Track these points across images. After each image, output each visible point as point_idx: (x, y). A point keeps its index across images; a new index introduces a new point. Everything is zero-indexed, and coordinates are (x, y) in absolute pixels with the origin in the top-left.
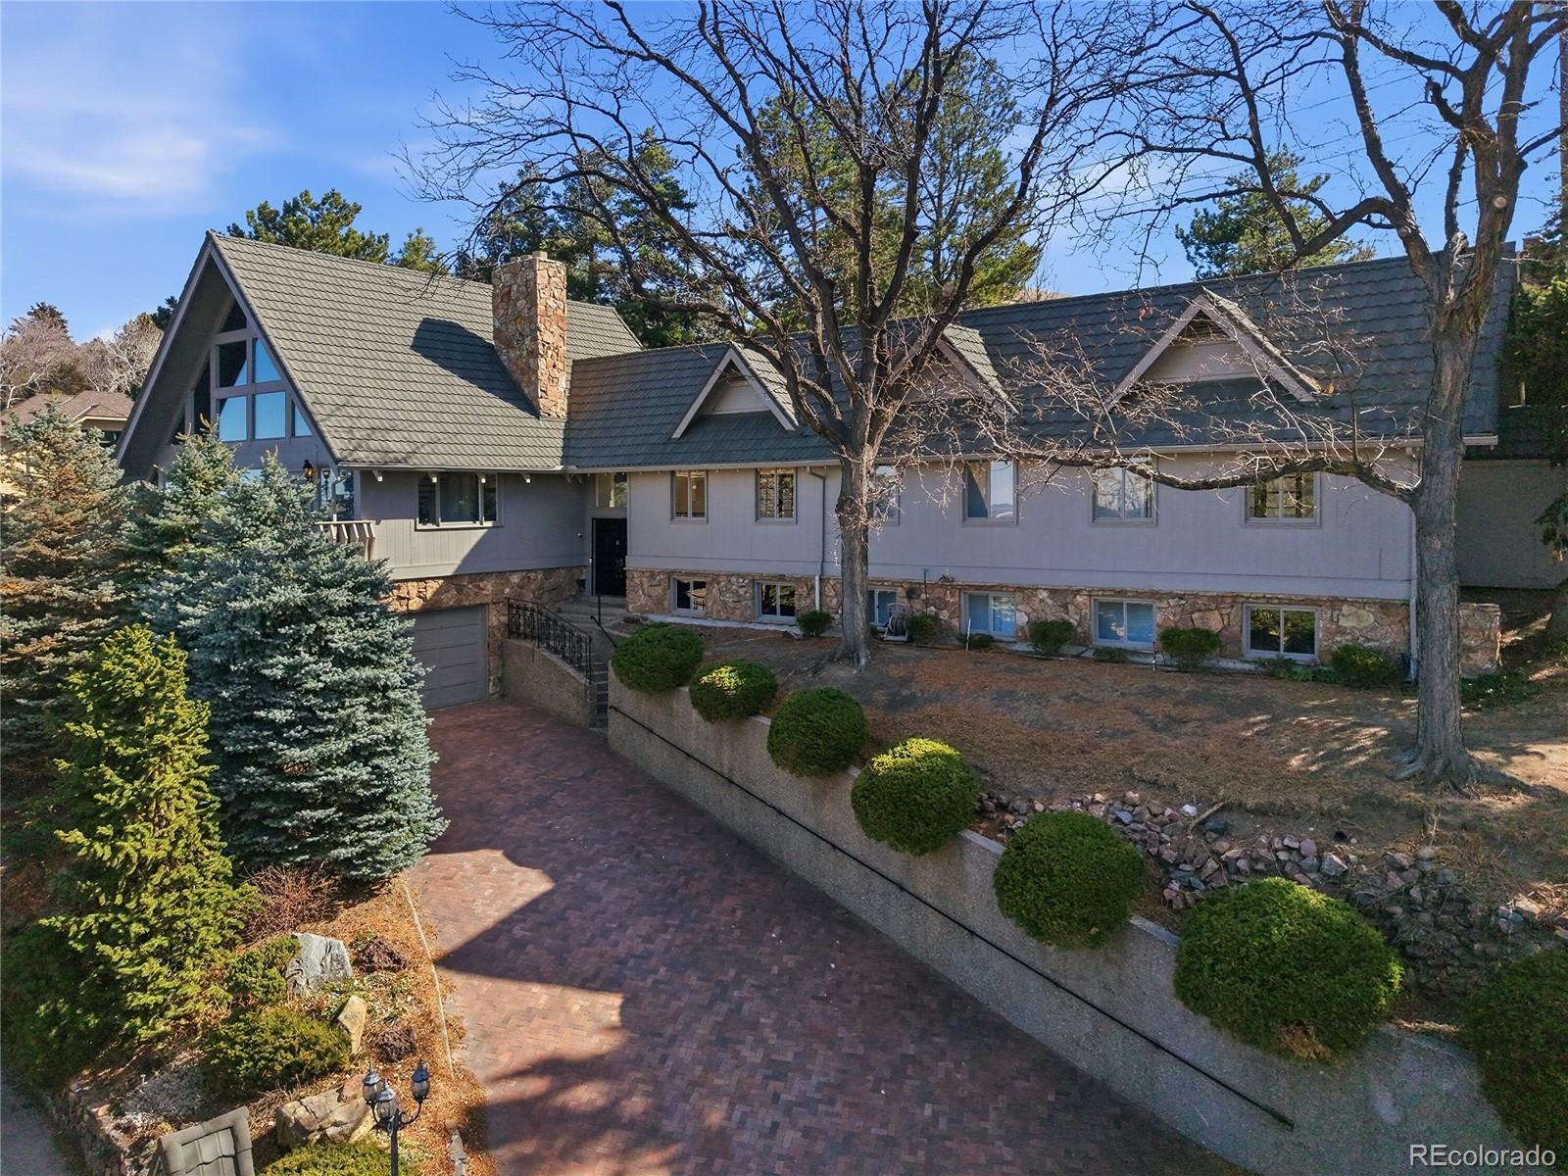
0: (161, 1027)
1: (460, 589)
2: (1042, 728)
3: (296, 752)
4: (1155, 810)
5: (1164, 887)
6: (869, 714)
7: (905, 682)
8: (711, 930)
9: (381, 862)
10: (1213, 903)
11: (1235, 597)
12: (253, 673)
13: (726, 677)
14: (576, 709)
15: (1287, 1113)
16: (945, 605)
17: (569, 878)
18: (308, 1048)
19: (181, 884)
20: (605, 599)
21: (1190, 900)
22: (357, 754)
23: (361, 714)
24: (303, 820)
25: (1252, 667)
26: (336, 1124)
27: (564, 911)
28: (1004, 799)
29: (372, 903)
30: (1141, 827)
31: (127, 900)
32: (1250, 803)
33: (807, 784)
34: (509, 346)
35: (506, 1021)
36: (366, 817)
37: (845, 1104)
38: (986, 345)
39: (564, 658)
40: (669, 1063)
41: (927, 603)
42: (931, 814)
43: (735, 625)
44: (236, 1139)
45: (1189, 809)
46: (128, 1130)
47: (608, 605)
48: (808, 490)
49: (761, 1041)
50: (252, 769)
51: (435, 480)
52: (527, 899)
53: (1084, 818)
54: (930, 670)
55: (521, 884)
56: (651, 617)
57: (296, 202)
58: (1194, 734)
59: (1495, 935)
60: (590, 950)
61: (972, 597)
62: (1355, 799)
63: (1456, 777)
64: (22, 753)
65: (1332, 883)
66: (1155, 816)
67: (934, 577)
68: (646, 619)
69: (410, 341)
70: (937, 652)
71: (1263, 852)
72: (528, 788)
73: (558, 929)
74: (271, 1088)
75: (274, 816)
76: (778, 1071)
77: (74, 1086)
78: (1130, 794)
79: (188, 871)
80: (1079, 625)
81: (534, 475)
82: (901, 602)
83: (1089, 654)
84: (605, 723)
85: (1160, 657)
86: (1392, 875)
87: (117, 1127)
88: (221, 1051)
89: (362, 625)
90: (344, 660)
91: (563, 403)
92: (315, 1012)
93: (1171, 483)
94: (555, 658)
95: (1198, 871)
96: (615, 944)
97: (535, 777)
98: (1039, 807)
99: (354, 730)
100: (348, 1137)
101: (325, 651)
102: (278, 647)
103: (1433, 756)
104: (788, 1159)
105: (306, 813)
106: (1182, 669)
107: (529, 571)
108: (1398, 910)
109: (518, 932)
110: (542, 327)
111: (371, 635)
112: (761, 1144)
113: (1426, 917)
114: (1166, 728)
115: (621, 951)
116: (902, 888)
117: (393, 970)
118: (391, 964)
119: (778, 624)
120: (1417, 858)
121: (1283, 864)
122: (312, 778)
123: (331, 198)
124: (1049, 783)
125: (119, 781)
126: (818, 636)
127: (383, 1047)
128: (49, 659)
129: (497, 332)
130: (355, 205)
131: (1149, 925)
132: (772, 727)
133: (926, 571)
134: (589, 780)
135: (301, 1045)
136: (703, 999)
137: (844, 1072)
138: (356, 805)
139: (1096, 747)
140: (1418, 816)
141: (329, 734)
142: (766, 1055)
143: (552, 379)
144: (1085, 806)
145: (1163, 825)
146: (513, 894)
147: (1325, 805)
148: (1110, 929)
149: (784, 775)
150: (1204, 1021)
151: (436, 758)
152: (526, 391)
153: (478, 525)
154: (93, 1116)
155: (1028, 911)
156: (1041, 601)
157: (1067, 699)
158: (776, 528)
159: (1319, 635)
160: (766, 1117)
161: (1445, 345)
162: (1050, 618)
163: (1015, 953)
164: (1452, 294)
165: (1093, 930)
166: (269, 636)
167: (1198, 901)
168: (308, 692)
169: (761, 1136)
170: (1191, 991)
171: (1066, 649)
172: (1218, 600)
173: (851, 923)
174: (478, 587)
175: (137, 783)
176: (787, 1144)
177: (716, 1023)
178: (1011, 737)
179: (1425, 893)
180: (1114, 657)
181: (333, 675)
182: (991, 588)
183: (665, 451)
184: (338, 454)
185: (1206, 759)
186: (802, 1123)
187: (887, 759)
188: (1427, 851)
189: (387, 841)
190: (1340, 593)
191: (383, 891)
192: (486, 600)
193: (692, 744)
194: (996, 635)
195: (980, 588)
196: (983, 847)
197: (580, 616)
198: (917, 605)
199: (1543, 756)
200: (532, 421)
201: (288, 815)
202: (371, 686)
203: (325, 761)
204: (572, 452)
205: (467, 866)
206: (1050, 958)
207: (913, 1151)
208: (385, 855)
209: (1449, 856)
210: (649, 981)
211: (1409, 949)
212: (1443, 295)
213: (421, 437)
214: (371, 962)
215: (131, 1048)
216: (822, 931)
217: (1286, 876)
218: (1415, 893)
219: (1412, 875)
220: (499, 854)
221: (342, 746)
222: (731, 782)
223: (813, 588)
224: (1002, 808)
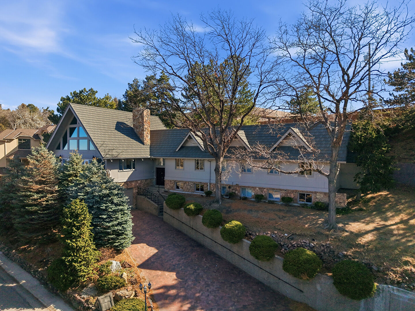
0: (85, 279)
1: (127, 185)
2: (258, 218)
3: (108, 224)
4: (280, 235)
5: (281, 250)
6: (223, 215)
7: (229, 207)
8: (191, 259)
9: (123, 246)
10: (290, 252)
11: (296, 191)
12: (98, 208)
13: (192, 207)
14: (155, 212)
15: (302, 290)
16: (237, 190)
17: (161, 249)
18: (118, 282)
19: (87, 251)
20: (160, 186)
21: (286, 252)
22: (120, 224)
23: (120, 216)
24: (109, 237)
25: (299, 205)
26: (127, 295)
27: (161, 256)
28: (250, 233)
29: (121, 254)
30: (277, 238)
31: (77, 254)
32: (297, 234)
33: (210, 229)
34: (137, 128)
35: (153, 277)
36: (120, 237)
37: (221, 291)
38: (245, 134)
39: (152, 200)
40: (187, 284)
41: (233, 189)
42: (237, 236)
43: (190, 193)
44: (110, 298)
45: (286, 235)
46: (83, 298)
47: (161, 188)
48: (207, 164)
49: (204, 280)
50: (99, 227)
51: (123, 161)
52: (153, 254)
53: (266, 236)
54: (235, 205)
55: (151, 250)
56: (170, 191)
57: (82, 90)
58: (288, 220)
59: (339, 258)
60: (168, 263)
61: (242, 189)
62: (316, 233)
63: (335, 228)
64: (39, 223)
65: (312, 249)
66: (280, 236)
67: (235, 184)
68: (169, 191)
69: (115, 127)
70: (236, 201)
71: (299, 243)
72: (148, 230)
73: (160, 259)
74: (112, 290)
75: (102, 237)
76: (208, 285)
77: (68, 291)
78: (275, 232)
79: (88, 248)
80: (265, 195)
81: (144, 159)
82: (227, 189)
83: (267, 201)
84: (163, 215)
85: (281, 203)
86: (322, 247)
87: (81, 298)
88: (100, 283)
89: (119, 197)
90: (116, 205)
91: (149, 142)
92: (116, 276)
93: (284, 172)
94: (149, 200)
95: (287, 247)
96: (172, 262)
97: (149, 227)
98: (257, 234)
99: (118, 219)
100: (129, 298)
101: (112, 203)
102: (103, 202)
103: (331, 225)
104: (211, 301)
105: (110, 236)
106: (286, 205)
107: (142, 180)
108: (322, 253)
109: (152, 260)
110: (145, 124)
111: (121, 199)
112: (206, 298)
113: (327, 254)
114: (282, 218)
115: (174, 263)
116: (230, 250)
117: (130, 268)
118: (129, 266)
119: (199, 193)
120: (326, 244)
121: (303, 245)
122: (110, 229)
123: (91, 90)
124: (259, 229)
125: (76, 231)
126: (209, 196)
127: (131, 282)
128: (44, 203)
129: (134, 125)
130: (96, 91)
131: (279, 257)
132: (203, 218)
133: (233, 183)
134: (161, 228)
135: (117, 281)
136: (192, 272)
137: (220, 285)
138: (118, 234)
139: (269, 222)
140: (327, 236)
141: (113, 220)
142: (205, 283)
143: (147, 136)
144: (266, 234)
145: (281, 238)
146: (150, 252)
147: (311, 234)
148: (271, 257)
149: (205, 228)
150: (288, 274)
151: (133, 224)
152: (141, 139)
153: (131, 170)
154: (75, 296)
155: (256, 254)
156: (257, 190)
157: (263, 212)
158: (199, 172)
159: (313, 199)
160: (207, 294)
161: (333, 149)
162: (259, 194)
163: (253, 262)
164: (335, 140)
165: (268, 258)
166: (101, 200)
167: (287, 252)
168: (109, 211)
169: (206, 297)
170: (286, 268)
171: (262, 200)
172: (293, 191)
173: (220, 258)
174: (131, 184)
175: (79, 231)
176: (211, 298)
177: (195, 277)
178: (252, 220)
179: (327, 250)
180: (272, 202)
181: (114, 208)
182: (247, 187)
183: (174, 154)
184: (103, 156)
185: (290, 225)
186: (213, 294)
187: (228, 225)
188: (328, 242)
189: (124, 242)
190: (317, 191)
191: (123, 252)
192: (133, 187)
193: (184, 220)
194: (248, 197)
195: (244, 187)
196: (247, 242)
197: (155, 190)
198: (231, 190)
199: (351, 225)
200: (142, 146)
201: (106, 237)
202: (122, 210)
203: (113, 226)
204: (152, 153)
205: (139, 247)
206: (260, 263)
207: (234, 299)
208: (124, 245)
209: (332, 243)
210: (180, 269)
211: (324, 260)
212: (333, 139)
213: (120, 151)
214: (125, 266)
215: (79, 283)
216: (214, 259)
217: (303, 247)
218: (326, 250)
219: (325, 247)
220: (145, 244)
221: (115, 223)
222: (193, 229)
223: (208, 185)
224: (250, 234)
